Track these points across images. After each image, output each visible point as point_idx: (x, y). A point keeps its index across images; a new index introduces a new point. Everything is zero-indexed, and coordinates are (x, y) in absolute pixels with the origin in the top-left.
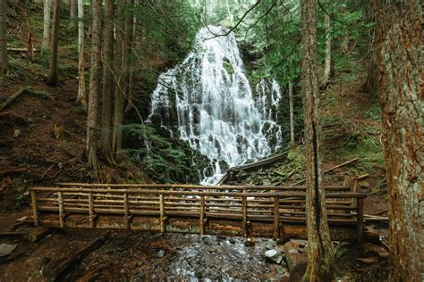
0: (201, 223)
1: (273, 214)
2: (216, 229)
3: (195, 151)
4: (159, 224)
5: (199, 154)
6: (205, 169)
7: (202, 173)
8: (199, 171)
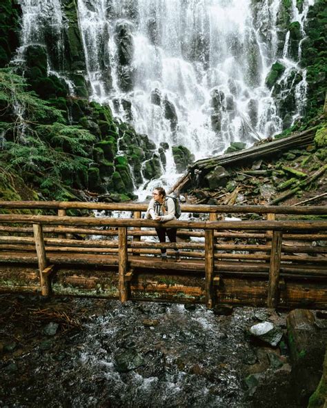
0: (121, 279)
1: (268, 261)
2: (153, 291)
3: (123, 127)
4: (37, 280)
5: (131, 134)
6: (143, 164)
7: (136, 172)
8: (131, 168)
